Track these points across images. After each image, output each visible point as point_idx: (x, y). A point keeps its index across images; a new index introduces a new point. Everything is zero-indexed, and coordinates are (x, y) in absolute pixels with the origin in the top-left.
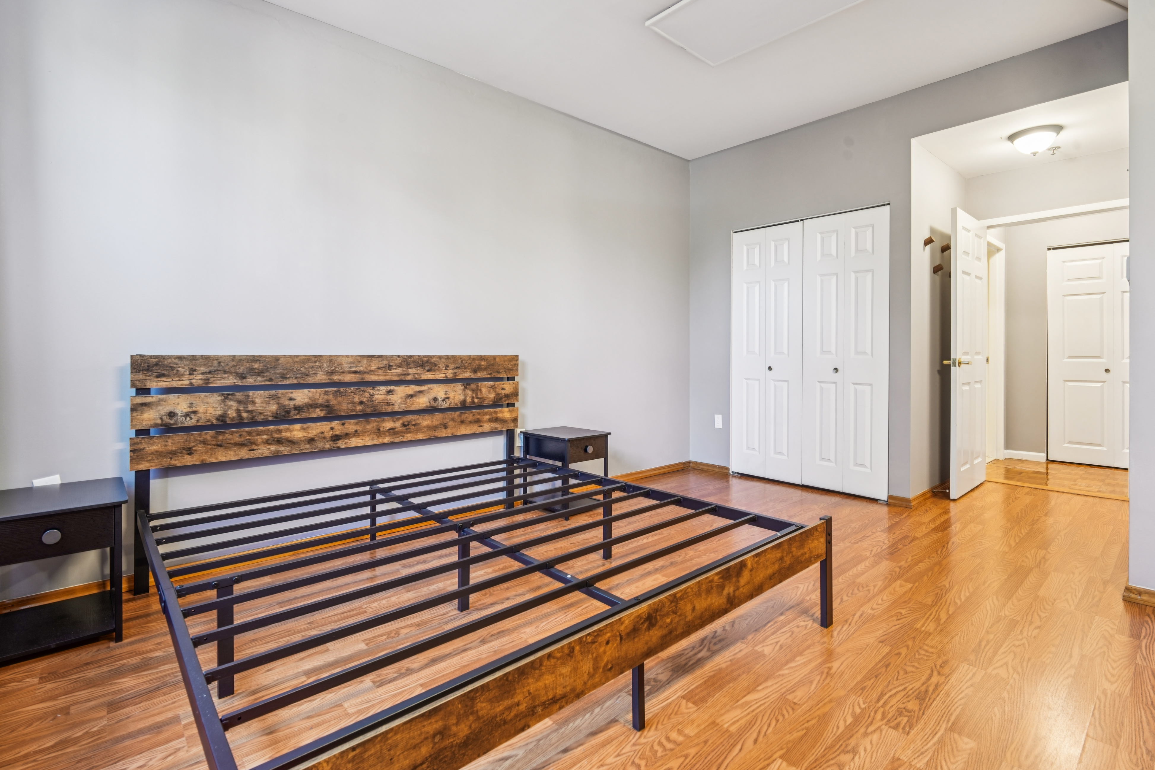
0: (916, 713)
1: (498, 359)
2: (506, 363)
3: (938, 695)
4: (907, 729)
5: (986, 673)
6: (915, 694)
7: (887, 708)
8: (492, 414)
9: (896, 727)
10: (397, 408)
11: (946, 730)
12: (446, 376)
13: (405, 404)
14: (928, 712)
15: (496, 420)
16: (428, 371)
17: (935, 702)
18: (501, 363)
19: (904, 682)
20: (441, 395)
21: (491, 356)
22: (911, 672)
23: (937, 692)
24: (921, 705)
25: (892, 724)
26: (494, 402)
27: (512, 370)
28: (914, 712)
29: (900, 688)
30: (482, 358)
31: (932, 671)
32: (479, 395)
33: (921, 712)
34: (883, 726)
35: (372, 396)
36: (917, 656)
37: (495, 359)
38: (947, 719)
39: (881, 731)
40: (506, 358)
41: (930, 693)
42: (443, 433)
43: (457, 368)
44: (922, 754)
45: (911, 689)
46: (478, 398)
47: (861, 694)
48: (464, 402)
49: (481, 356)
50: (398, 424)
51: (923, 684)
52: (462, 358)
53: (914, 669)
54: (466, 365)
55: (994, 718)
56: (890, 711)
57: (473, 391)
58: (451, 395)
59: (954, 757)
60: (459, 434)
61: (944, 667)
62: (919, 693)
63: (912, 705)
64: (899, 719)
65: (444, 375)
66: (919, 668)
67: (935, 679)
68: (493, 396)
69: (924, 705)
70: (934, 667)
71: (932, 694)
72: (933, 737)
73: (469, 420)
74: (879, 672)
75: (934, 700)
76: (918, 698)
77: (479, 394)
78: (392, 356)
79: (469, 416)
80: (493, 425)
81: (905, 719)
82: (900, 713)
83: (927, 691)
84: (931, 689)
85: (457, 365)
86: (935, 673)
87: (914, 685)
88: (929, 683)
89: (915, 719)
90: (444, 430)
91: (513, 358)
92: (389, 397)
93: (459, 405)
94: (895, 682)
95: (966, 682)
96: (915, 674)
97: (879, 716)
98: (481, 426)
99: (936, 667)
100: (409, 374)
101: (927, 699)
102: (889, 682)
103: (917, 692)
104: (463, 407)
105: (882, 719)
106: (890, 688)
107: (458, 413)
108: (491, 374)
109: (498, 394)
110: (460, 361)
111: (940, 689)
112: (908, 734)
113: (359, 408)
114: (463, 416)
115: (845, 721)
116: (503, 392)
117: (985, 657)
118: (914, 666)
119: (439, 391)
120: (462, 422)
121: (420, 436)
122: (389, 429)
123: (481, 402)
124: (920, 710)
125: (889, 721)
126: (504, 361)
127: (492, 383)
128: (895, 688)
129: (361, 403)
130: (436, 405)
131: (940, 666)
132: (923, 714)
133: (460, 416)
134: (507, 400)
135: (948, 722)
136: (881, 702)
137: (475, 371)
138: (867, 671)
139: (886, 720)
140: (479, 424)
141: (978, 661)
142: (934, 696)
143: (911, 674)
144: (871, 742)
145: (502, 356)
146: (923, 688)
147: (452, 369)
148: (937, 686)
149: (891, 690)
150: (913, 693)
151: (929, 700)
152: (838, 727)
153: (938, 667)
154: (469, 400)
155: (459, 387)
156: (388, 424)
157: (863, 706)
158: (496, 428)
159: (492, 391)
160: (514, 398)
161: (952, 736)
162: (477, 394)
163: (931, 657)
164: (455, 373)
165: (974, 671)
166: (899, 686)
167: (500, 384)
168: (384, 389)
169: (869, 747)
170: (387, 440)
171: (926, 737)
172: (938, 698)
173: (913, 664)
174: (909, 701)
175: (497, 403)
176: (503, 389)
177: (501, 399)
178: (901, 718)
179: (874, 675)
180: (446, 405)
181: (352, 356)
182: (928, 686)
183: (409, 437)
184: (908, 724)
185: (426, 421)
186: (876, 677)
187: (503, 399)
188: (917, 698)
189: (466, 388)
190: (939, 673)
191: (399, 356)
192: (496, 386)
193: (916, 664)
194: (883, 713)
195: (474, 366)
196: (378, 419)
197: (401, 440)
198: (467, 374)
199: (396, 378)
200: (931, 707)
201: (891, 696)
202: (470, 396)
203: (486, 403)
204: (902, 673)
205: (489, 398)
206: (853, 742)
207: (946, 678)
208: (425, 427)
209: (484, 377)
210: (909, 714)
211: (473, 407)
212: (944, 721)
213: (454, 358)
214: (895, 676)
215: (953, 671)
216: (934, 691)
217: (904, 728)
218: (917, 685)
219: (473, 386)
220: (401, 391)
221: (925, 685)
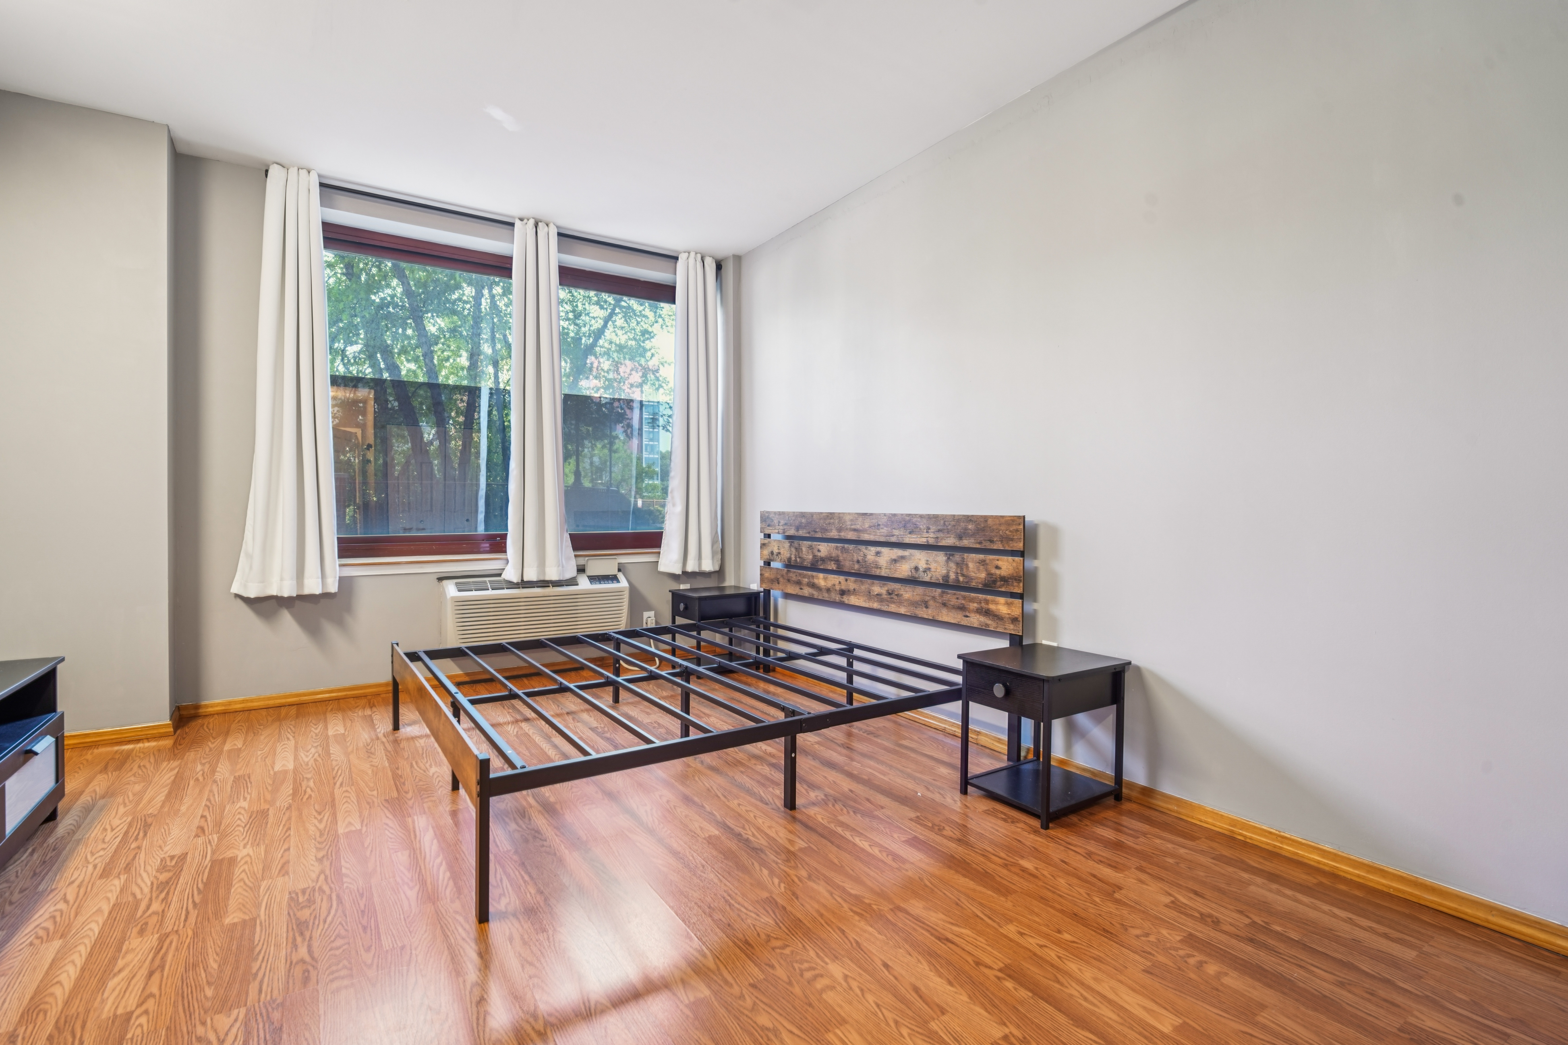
0: (295, 910)
1: (990, 522)
2: (1003, 528)
3: (287, 938)
4: (293, 895)
5: (246, 1005)
6: (311, 924)
7: (325, 898)
8: (980, 603)
9: (304, 891)
10: (883, 573)
11: (259, 915)
12: (928, 541)
13: (890, 569)
14: (285, 918)
15: (987, 613)
16: (910, 533)
17: (285, 930)
18: (995, 527)
19: (331, 927)
20: (922, 565)
21: (982, 516)
22: (335, 940)
23: (290, 940)
24: (297, 919)
25: (308, 891)
26: (985, 585)
27: (1012, 540)
28: (298, 910)
29: (329, 919)
30: (969, 519)
31: (313, 958)
32: (965, 572)
33: (292, 914)
34: (314, 884)
35: (865, 556)
36: (345, 962)
37: (986, 521)
38: (264, 924)
39: (313, 881)
40: (1003, 520)
41: (297, 935)
42: (922, 613)
43: (939, 531)
44: (268, 889)
45: (318, 925)
46: (963, 575)
47: (358, 890)
48: (946, 577)
49: (968, 516)
50: (883, 591)
51: (311, 938)
52: (944, 518)
53: (334, 945)
54: (949, 527)
55: (215, 955)
56: (320, 897)
57: (957, 564)
58: (933, 566)
59: (240, 903)
60: (940, 619)
61: (304, 973)
62: (307, 927)
63: (305, 914)
64: (307, 896)
65: (924, 540)
66: (330, 950)
67: (303, 951)
68: (983, 575)
69: (294, 921)
70: (314, 963)
71: (294, 935)
72: (267, 904)
73: (952, 603)
74: (366, 917)
75: (288, 931)
76: (304, 922)
77: (965, 570)
78: (880, 514)
79: (952, 597)
80: (983, 619)
81: (301, 899)
82: (311, 902)
83: (302, 934)
84: (299, 939)
85: (939, 528)
86: (307, 958)
87: (319, 931)
88: (306, 943)
89: (293, 905)
90: (924, 609)
91: (1013, 521)
92: (877, 559)
93: (941, 582)
94: (340, 919)
95: (264, 975)
96: (329, 942)
97: (326, 888)
98: (967, 616)
99: (313, 966)
100: (893, 536)
101: (295, 927)
102: (345, 916)
103: (310, 927)
104: (945, 585)
105: (320, 889)
106: (340, 911)
107: (939, 591)
108: (980, 543)
109: (990, 574)
110: (942, 522)
111: (290, 945)
112: (290, 893)
113: (856, 566)
114: (946, 597)
115: (347, 868)
116: (998, 572)
117: (258, 1029)
118: (338, 948)
119: (920, 558)
120: (944, 605)
121: (902, 610)
122: (877, 595)
123: (967, 582)
124: (295, 915)
125: (314, 890)
126: (1000, 525)
127: (981, 556)
128: (335, 915)
129: (858, 562)
130: (917, 576)
131: (308, 971)
132: (289, 914)
133: (941, 596)
134: (1003, 585)
135: (261, 923)
136: (334, 897)
137: (960, 538)
138: (377, 908)
139: (317, 889)
140: (964, 613)
141: (264, 1014)
142: (291, 934)
143: (332, 939)
144: (314, 871)
145: (996, 517)
146: (307, 935)
147: (934, 532)
148: (295, 946)
149: (337, 911)
150: (314, 923)
151: (293, 929)
152: (346, 862)
153: (310, 968)
154: (952, 576)
155: (941, 557)
156: (877, 589)
157: (345, 885)
158: (987, 625)
159: (982, 567)
160: (1015, 584)
161: (250, 915)
162: (962, 569)
163: (328, 975)
164: (937, 538)
165: (263, 995)
166: (333, 919)
167: (994, 560)
168: (873, 549)
169: (312, 868)
170: (876, 605)
171: (273, 901)
172: (285, 935)
173: (341, 950)
174: (311, 914)
175: (991, 587)
176: (997, 567)
177: (995, 582)
178: (306, 898)
179: (367, 910)
180: (927, 578)
181: (852, 513)
182: (304, 939)
183: (893, 608)
184: (296, 899)
185: (908, 593)
186: (363, 912)
187: (998, 583)
188: (306, 922)
189: (949, 558)
190: (302, 961)
191: (885, 515)
192: (988, 561)
193: (338, 952)
194: (324, 892)
195: (959, 530)
196: (869, 581)
197: (887, 610)
198: (950, 541)
199: (882, 539)
200: (285, 924)
201: (331, 906)
202: (954, 570)
203: (973, 584)
204: (343, 932)
205: (977, 578)
206: (327, 863)
207: (291, 963)
208: (906, 600)
209: (971, 546)
210: (302, 905)
211: (957, 587)
212: (265, 921)
213: (936, 517)
214: (347, 925)
215: (289, 976)
216: (295, 939)
217: (297, 894)
218: (316, 934)
219: (957, 557)
220: (888, 554)
221: (308, 938)
